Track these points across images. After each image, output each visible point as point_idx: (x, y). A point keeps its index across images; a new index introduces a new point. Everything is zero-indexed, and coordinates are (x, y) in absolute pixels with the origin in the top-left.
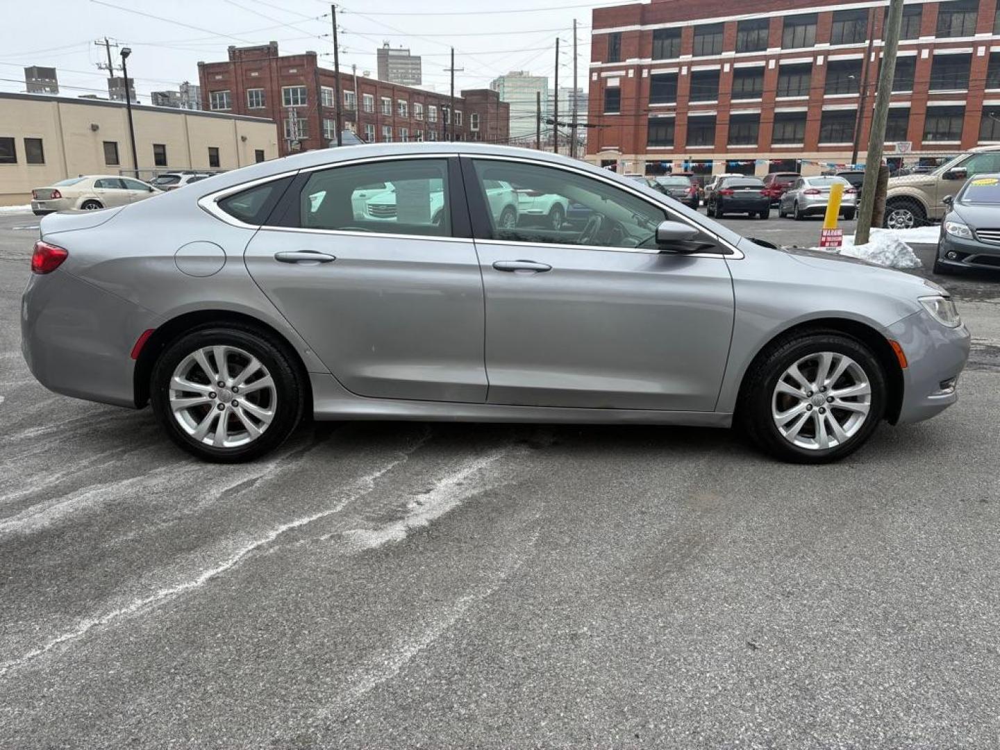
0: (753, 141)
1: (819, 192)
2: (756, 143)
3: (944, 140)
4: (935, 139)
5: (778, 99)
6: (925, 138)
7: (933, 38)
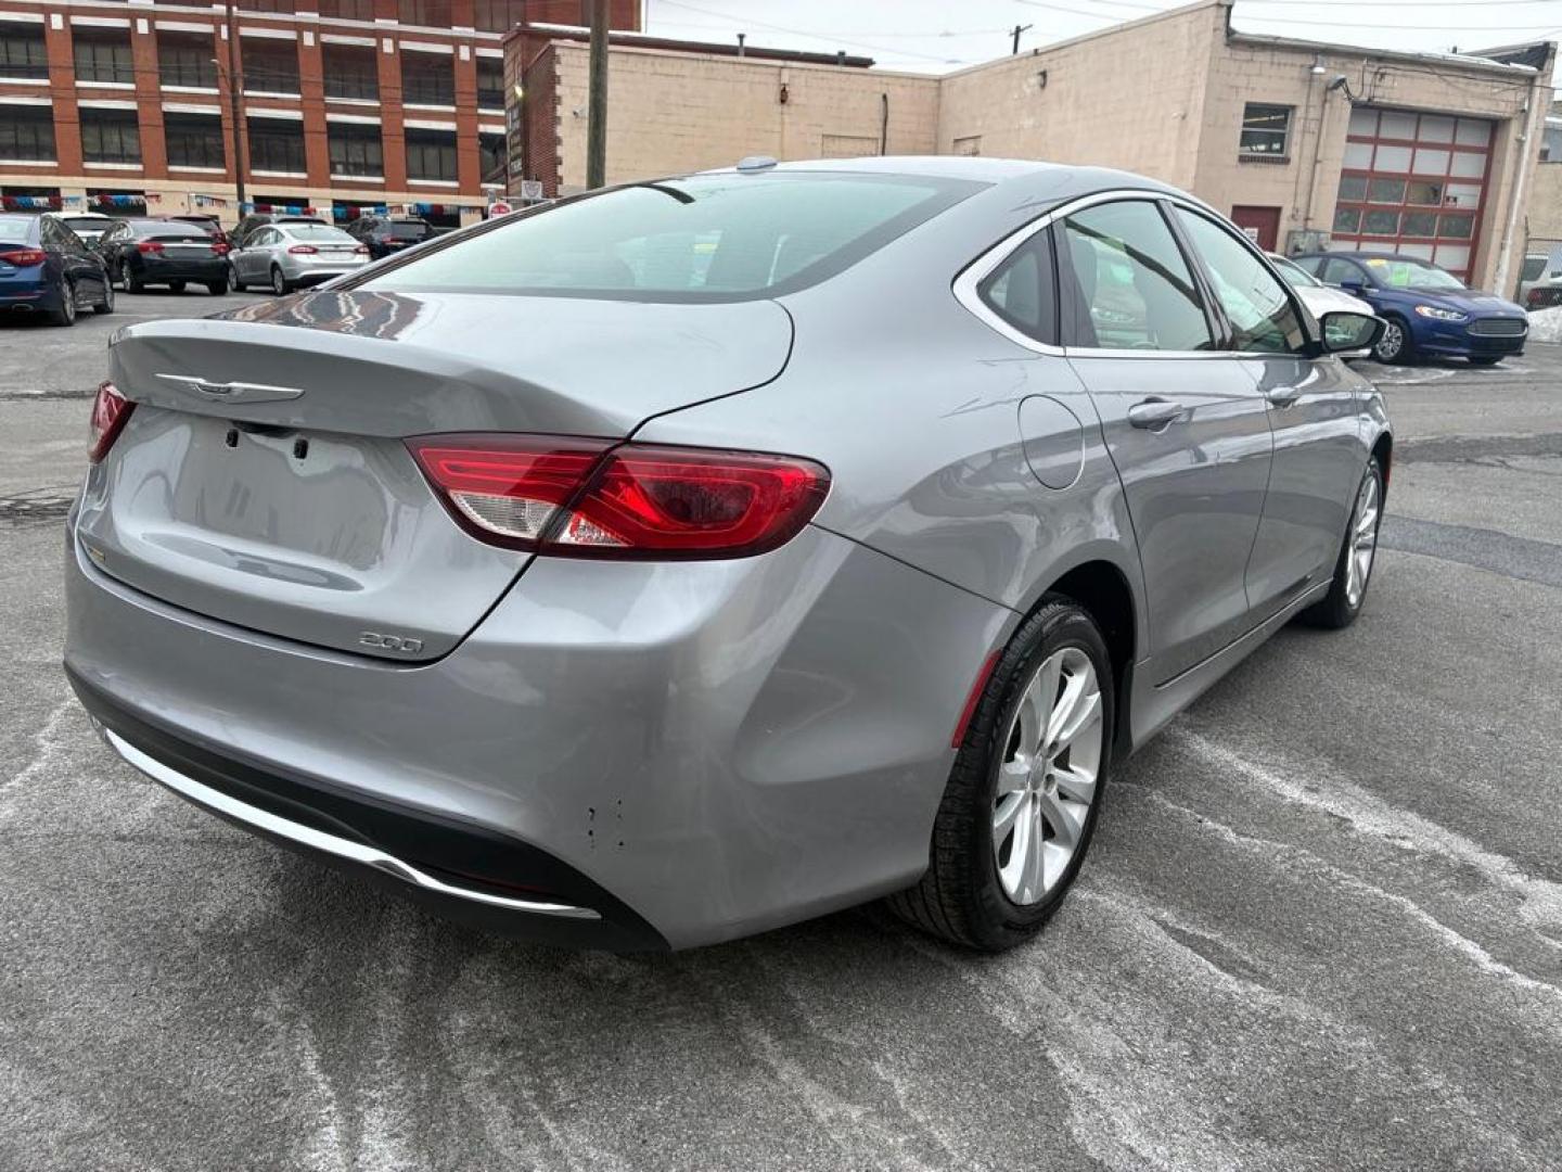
0: (47, 154)
1: (315, 251)
2: (53, 157)
3: (360, 175)
4: (347, 172)
5: (80, 84)
6: (333, 171)
7: (316, 15)
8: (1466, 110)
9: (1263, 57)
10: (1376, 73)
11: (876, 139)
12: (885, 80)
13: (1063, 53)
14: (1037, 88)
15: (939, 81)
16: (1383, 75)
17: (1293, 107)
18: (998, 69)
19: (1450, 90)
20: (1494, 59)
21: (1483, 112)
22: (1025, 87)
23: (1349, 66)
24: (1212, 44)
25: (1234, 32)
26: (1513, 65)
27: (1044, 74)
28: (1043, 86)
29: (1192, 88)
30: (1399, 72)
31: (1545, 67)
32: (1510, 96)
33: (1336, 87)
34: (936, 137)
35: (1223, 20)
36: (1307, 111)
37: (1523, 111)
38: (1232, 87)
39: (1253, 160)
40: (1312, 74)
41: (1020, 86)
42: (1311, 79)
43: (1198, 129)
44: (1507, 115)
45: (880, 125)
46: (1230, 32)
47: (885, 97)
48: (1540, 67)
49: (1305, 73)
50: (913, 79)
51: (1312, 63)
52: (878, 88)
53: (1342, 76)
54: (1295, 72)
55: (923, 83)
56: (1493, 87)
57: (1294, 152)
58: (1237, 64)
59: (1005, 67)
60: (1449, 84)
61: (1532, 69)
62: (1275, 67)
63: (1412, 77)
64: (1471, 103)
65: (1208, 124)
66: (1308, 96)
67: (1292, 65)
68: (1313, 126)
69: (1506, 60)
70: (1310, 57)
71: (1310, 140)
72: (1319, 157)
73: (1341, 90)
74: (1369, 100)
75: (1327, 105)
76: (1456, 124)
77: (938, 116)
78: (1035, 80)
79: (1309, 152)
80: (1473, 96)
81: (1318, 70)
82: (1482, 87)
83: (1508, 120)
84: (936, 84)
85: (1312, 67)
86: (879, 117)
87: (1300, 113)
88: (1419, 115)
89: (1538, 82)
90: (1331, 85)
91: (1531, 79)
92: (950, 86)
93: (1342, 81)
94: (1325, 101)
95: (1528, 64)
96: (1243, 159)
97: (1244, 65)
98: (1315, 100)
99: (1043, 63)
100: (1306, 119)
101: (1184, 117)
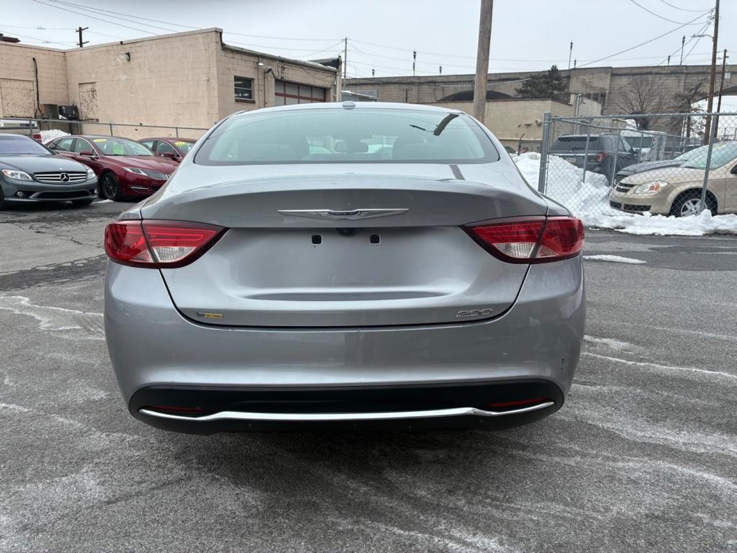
8: (315, 84)
9: (237, 56)
10: (282, 67)
11: (32, 81)
12: (32, 50)
13: (137, 45)
14: (126, 61)
15: (64, 53)
16: (284, 68)
17: (253, 79)
18: (100, 49)
19: (309, 76)
20: (321, 63)
21: (321, 85)
22: (118, 60)
23: (272, 63)
24: (216, 49)
25: (225, 45)
26: (328, 67)
27: (128, 54)
28: (129, 60)
29: (210, 68)
30: (290, 68)
31: (339, 68)
32: (329, 79)
33: (268, 72)
34: (67, 81)
35: (219, 38)
36: (258, 82)
37: (335, 85)
38: (228, 69)
39: (241, 101)
40: (258, 66)
41: (115, 60)
42: (258, 68)
43: (216, 86)
44: (329, 87)
45: (34, 74)
46: (223, 45)
47: (34, 59)
48: (337, 69)
49: (255, 66)
50: (49, 51)
51: (257, 61)
52: (29, 54)
53: (270, 68)
54: (251, 64)
55: (56, 53)
56: (323, 75)
57: (256, 99)
58: (228, 58)
59: (104, 49)
60: (307, 73)
61: (335, 69)
62: (243, 61)
63: (295, 70)
64: (316, 82)
65: (220, 85)
66: (258, 75)
67: (250, 61)
68: (262, 88)
69: (325, 64)
70: (256, 58)
71: (261, 93)
72: (266, 101)
73: (270, 73)
74: (282, 78)
75: (266, 79)
76: (312, 89)
77: (66, 70)
78: (124, 57)
79: (262, 99)
80: (317, 78)
81: (261, 64)
82: (319, 75)
83: (330, 89)
84: (63, 54)
85: (258, 63)
86: (32, 69)
87: (256, 82)
88: (298, 85)
89: (338, 74)
90: (266, 71)
91: (335, 72)
92: (71, 56)
93: (270, 70)
94: (265, 78)
95: (333, 67)
96: (237, 101)
97: (231, 60)
98: (261, 77)
99: (127, 48)
100: (258, 84)
101: (208, 80)
